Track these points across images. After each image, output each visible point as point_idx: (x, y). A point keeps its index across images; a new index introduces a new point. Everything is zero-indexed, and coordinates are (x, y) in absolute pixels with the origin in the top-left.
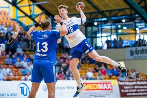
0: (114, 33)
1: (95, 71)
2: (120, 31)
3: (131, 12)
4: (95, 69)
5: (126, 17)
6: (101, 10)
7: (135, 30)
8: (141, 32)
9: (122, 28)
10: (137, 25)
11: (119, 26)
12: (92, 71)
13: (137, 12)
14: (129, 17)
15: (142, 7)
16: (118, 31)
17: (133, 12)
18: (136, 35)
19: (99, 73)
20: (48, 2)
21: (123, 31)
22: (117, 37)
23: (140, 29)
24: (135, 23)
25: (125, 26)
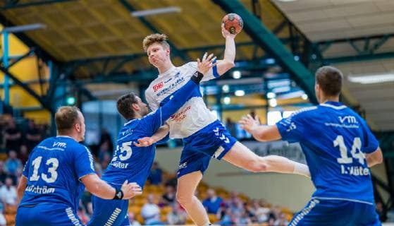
0: (212, 105)
1: (164, 201)
2: (227, 101)
3: (255, 52)
4: (165, 197)
5: (244, 64)
6: (179, 47)
7: (265, 97)
8: (281, 103)
9: (231, 94)
10: (271, 84)
11: (226, 89)
12: (157, 201)
13: (270, 53)
14: (252, 66)
15: (284, 41)
16: (222, 99)
17: (260, 52)
18: (267, 112)
19: (173, 207)
20: (43, 26)
21: (234, 100)
22: (221, 116)
23: (278, 94)
24: (267, 80)
25: (240, 87)
